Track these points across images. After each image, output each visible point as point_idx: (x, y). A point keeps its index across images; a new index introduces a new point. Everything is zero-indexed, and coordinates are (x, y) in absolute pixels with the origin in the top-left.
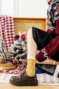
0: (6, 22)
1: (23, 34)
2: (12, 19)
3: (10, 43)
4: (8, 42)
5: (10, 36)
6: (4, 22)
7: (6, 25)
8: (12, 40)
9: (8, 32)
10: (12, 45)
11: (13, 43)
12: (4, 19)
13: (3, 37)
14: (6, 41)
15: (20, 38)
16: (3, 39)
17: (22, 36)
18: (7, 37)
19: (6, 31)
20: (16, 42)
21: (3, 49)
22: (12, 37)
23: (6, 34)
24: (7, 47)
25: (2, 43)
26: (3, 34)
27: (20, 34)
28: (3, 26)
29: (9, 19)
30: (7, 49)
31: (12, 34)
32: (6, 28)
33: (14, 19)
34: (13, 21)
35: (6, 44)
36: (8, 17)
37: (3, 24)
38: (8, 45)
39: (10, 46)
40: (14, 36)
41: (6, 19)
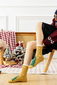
0: (11, 35)
1: (22, 42)
2: (15, 33)
3: (13, 48)
4: (12, 48)
5: (13, 44)
6: (10, 35)
7: (11, 37)
8: (15, 46)
9: (12, 41)
10: (14, 49)
11: (15, 48)
12: (9, 33)
13: (9, 44)
14: (11, 47)
15: (20, 45)
16: (9, 46)
17: (21, 44)
18: (11, 44)
19: (11, 41)
20: (17, 48)
21: (8, 52)
22: (15, 45)
23: (11, 43)
24: (11, 51)
25: (8, 49)
26: (9, 43)
27: (19, 43)
28: (9, 38)
29: (12, 33)
30: (12, 52)
31: (14, 43)
32: (11, 39)
33: (16, 33)
34: (15, 35)
35: (11, 49)
36: (12, 32)
37: (9, 36)
38: (12, 50)
39: (13, 50)
40: (16, 44)
41: (11, 34)
